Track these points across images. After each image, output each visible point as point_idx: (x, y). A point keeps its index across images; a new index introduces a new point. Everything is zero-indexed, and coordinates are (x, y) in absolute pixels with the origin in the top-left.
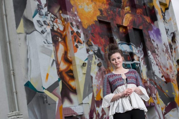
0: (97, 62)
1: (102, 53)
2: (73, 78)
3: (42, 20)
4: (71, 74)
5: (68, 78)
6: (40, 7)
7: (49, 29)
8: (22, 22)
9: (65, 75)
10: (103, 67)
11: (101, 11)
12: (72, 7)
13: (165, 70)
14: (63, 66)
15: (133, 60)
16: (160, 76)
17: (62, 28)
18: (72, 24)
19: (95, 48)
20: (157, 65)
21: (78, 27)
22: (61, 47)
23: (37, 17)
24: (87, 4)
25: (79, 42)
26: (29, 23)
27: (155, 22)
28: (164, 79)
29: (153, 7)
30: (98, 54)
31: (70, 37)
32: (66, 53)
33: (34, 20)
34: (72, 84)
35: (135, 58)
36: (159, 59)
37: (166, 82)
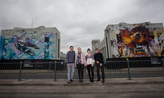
0: (130, 50)
1: (131, 48)
2: (123, 54)
3: (116, 45)
4: (122, 53)
5: (121, 54)
6: (116, 43)
7: (117, 46)
8: (112, 46)
9: (121, 53)
10: (131, 51)
11: (132, 40)
12: (123, 41)
13: (156, 50)
14: (120, 52)
15: (142, 49)
16: (153, 52)
17: (121, 45)
18: (123, 45)
19: (130, 48)
20: (152, 49)
21: (124, 45)
22: (120, 49)
23: (115, 45)
24: (128, 40)
25: (124, 48)
26: (113, 46)
27: (154, 39)
28: (155, 52)
29: (153, 35)
30: (130, 49)
31: (122, 47)
32: (121, 50)
33: (114, 46)
34: (122, 55)
35: (143, 48)
36: (154, 48)
37: (156, 53)
